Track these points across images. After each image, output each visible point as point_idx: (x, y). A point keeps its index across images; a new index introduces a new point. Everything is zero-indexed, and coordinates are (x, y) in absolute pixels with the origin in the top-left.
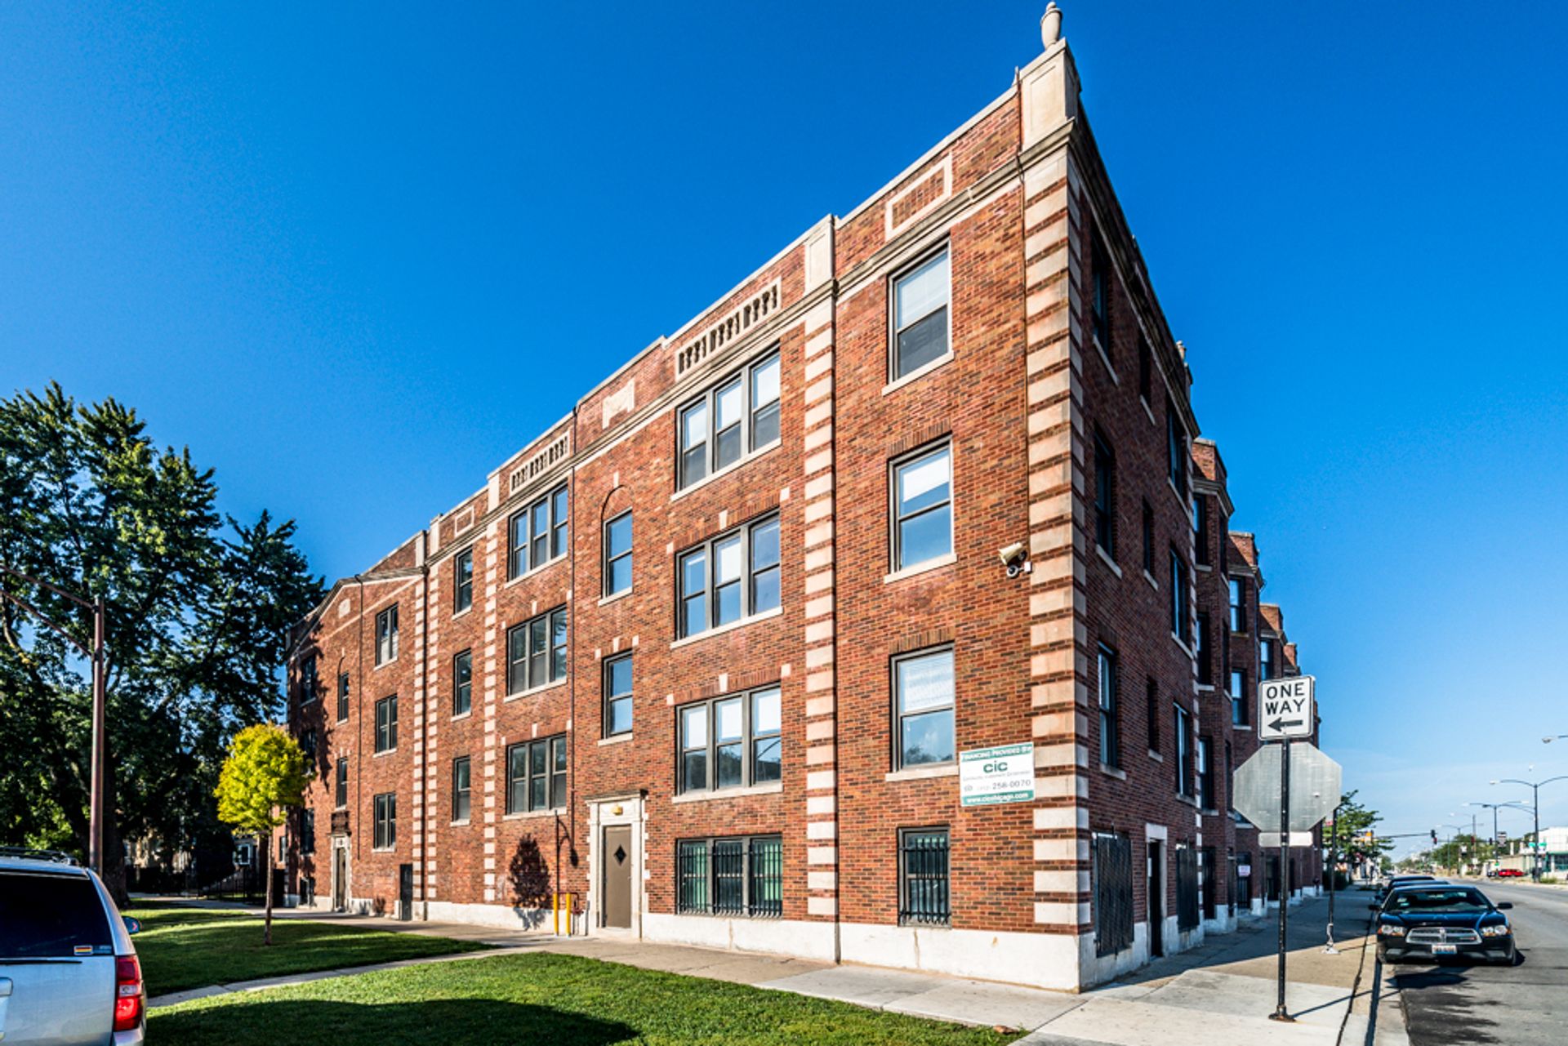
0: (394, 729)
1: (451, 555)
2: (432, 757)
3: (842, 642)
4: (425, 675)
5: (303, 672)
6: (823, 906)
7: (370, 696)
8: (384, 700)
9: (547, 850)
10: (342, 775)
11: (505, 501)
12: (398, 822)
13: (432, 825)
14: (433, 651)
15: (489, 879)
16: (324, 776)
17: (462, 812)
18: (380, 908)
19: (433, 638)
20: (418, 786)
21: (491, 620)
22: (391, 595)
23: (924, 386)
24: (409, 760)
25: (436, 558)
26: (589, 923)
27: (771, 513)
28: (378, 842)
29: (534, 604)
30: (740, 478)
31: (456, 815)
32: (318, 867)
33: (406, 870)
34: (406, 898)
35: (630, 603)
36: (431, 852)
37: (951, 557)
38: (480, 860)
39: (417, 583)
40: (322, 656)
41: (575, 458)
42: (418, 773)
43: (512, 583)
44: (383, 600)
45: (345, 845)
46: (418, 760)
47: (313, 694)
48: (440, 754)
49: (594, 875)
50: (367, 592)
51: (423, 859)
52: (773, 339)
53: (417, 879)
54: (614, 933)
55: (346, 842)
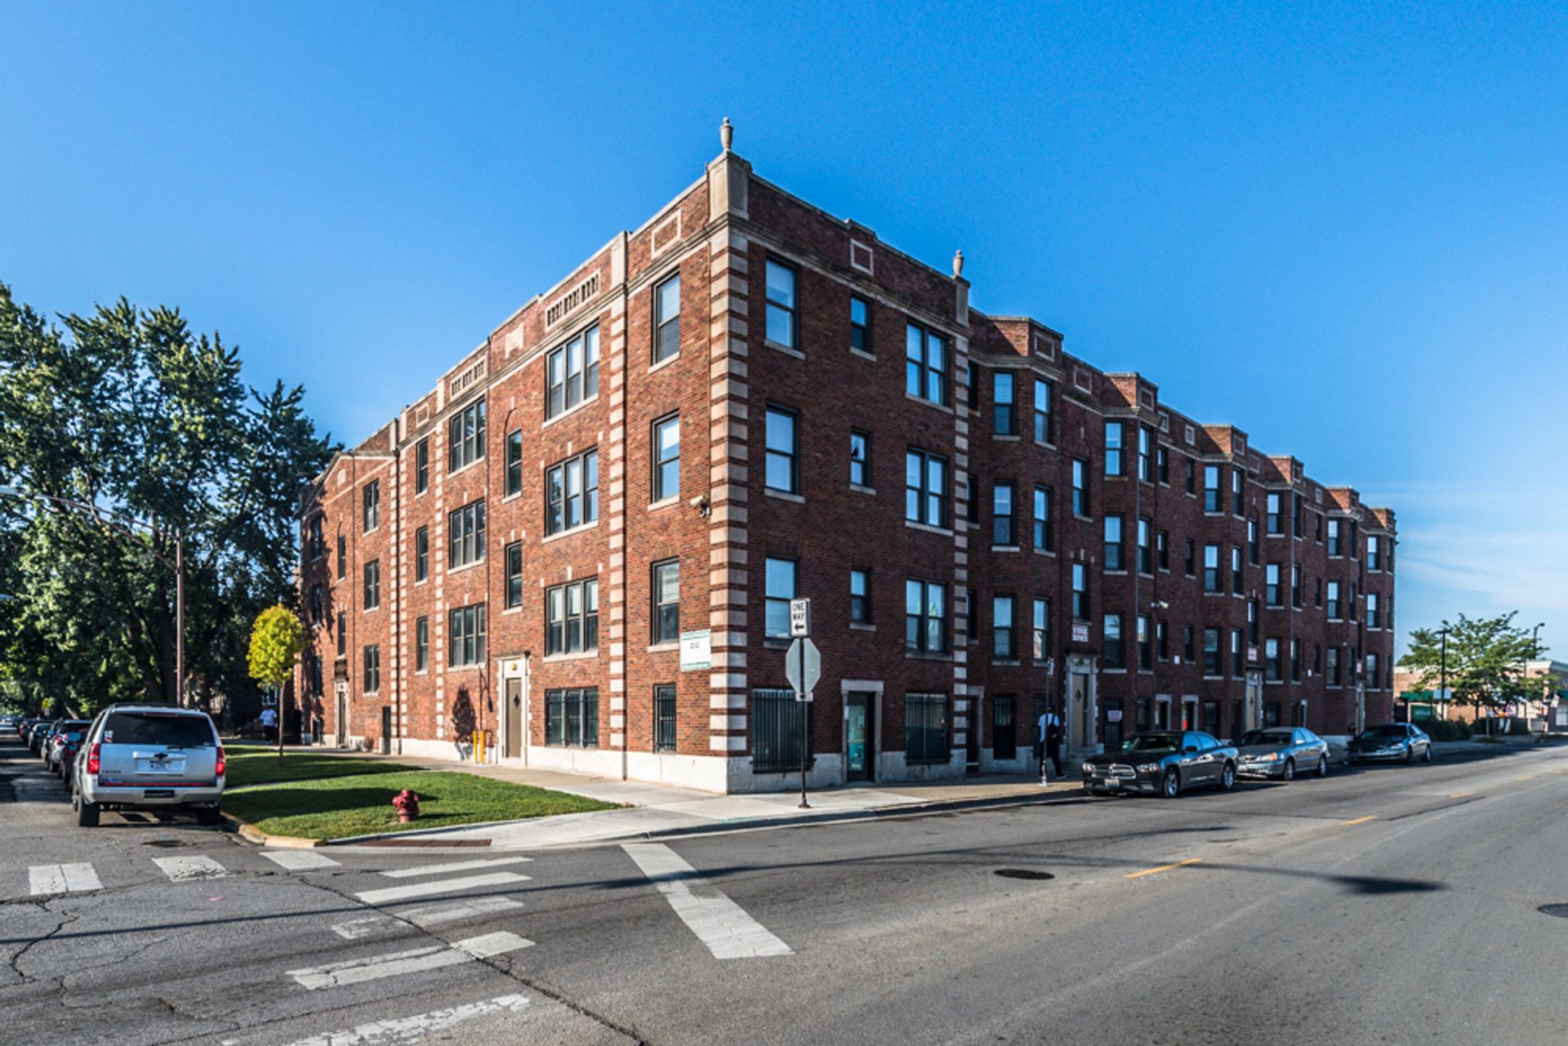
0: (377, 588)
1: (414, 443)
2: (403, 616)
3: (629, 550)
4: (398, 544)
5: (313, 531)
6: (617, 739)
7: (361, 561)
8: (370, 563)
9: (474, 696)
10: (342, 628)
11: (449, 406)
12: (381, 670)
13: (404, 674)
14: (403, 524)
15: (440, 720)
16: (329, 628)
17: (424, 663)
18: (370, 745)
19: (403, 513)
20: (393, 641)
21: (439, 504)
22: (374, 471)
23: (667, 372)
24: (388, 617)
25: (404, 444)
26: (496, 752)
27: (593, 449)
28: (367, 688)
29: (466, 495)
30: (578, 418)
31: (420, 667)
32: (326, 710)
33: (386, 711)
34: (387, 736)
35: (520, 504)
36: (404, 697)
37: (677, 499)
38: (434, 703)
39: (391, 464)
40: (326, 520)
41: (488, 381)
42: (393, 629)
43: (453, 474)
44: (368, 475)
45: (345, 690)
46: (393, 618)
47: (320, 554)
48: (409, 613)
49: (501, 717)
50: (357, 465)
51: (398, 702)
52: (595, 316)
53: (394, 720)
54: (513, 763)
55: (345, 687)
